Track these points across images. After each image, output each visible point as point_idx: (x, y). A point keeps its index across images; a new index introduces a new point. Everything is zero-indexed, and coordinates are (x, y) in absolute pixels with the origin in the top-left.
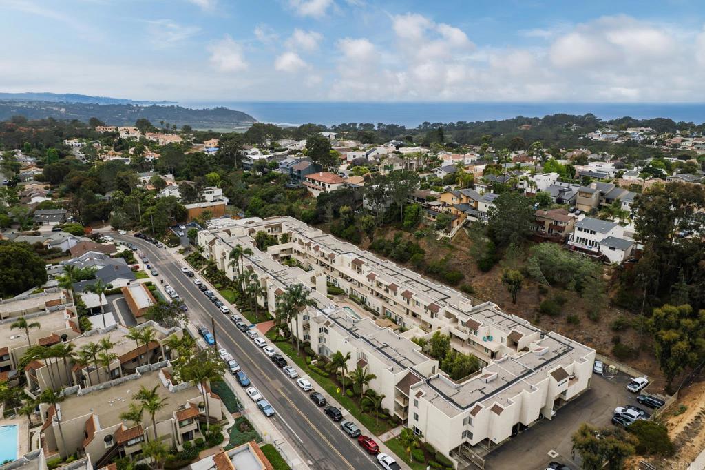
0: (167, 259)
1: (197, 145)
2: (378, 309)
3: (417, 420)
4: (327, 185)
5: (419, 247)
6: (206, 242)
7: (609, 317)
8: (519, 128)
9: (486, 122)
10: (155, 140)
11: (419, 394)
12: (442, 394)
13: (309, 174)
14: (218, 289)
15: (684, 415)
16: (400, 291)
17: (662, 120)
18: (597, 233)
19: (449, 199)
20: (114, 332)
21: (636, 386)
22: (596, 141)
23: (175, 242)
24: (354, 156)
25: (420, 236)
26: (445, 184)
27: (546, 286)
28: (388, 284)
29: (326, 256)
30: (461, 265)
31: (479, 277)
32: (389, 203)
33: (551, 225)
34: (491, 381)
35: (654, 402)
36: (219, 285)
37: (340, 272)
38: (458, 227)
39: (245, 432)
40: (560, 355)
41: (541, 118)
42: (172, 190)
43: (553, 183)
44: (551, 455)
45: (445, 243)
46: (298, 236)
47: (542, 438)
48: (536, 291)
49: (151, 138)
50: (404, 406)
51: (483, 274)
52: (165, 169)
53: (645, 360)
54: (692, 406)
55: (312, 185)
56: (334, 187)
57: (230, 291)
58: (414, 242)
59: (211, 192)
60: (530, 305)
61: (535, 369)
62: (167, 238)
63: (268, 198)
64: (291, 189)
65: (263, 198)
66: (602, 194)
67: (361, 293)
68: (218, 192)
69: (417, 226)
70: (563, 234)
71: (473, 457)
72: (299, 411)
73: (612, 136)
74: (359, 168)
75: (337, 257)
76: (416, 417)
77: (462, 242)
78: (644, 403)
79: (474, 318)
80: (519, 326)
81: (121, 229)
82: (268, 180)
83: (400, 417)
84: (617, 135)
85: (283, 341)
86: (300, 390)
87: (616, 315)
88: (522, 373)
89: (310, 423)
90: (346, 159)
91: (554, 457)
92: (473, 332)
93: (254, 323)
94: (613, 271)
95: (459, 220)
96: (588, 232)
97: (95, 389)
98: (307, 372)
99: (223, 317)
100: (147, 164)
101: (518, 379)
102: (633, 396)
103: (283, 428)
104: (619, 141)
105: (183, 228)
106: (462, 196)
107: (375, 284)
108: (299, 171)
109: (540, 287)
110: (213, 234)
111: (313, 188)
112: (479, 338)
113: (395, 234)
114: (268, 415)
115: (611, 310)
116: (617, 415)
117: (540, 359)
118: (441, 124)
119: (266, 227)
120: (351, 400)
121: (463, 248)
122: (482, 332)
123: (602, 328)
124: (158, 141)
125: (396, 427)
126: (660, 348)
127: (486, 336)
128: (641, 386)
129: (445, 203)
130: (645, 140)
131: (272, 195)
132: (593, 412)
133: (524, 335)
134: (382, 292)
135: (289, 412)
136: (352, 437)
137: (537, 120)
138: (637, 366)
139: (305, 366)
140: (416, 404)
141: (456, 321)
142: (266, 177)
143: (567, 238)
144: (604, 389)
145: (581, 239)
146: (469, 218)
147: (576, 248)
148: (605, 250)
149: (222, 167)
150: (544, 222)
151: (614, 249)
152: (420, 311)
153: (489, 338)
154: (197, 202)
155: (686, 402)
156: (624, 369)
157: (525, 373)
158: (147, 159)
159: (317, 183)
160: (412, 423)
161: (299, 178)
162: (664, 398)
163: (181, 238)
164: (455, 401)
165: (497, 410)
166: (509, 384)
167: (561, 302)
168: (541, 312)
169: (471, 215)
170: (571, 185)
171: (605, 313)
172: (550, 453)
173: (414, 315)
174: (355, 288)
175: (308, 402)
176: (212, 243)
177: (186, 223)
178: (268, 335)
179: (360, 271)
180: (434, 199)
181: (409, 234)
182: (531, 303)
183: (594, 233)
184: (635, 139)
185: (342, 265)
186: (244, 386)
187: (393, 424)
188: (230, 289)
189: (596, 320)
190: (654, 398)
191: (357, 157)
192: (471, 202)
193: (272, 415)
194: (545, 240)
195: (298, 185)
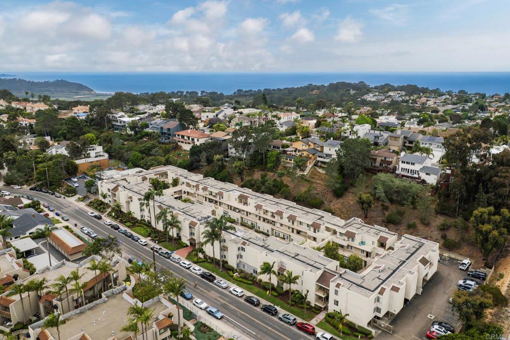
0: (70, 206)
1: (62, 111)
2: (268, 231)
3: (337, 305)
4: (196, 140)
5: (282, 182)
6: (109, 190)
7: (435, 221)
8: (310, 93)
9: (285, 89)
10: (22, 108)
11: (338, 285)
12: (354, 283)
13: (178, 131)
14: (129, 227)
15: (504, 279)
16: (285, 215)
17: (411, 86)
18: (415, 164)
19: (299, 145)
20: (63, 268)
21: (465, 265)
22: (370, 101)
23: (72, 192)
24: (207, 117)
25: (281, 175)
26: (287, 136)
27: (387, 204)
28: (274, 211)
29: (214, 194)
30: (319, 193)
31: (335, 201)
32: (252, 151)
33: (382, 160)
34: (382, 271)
35: (480, 275)
36: (128, 224)
37: (228, 206)
38: (311, 166)
39: (207, 333)
40: (417, 249)
41: (326, 85)
42: (59, 149)
43: (368, 132)
44: (430, 318)
45: (303, 178)
46: (185, 181)
47: (420, 308)
48: (380, 208)
49: (18, 106)
50: (324, 296)
51: (338, 199)
52: (43, 132)
53: (465, 248)
54: (506, 273)
55: (182, 140)
56: (202, 141)
57: (142, 228)
58: (279, 179)
59: (93, 150)
60: (378, 218)
61: (407, 259)
62: (63, 190)
63: (147, 152)
64: (163, 143)
65: (141, 152)
66: (405, 138)
67: (250, 220)
68: (99, 149)
69: (278, 167)
70: (391, 166)
71: (383, 325)
72: (241, 311)
73: (380, 97)
74: (219, 125)
75: (225, 194)
76: (336, 303)
77: (316, 177)
78: (473, 276)
79: (350, 229)
80: (381, 232)
81: (15, 184)
82: (141, 138)
83: (321, 306)
84: (384, 97)
85: (203, 262)
86: (234, 296)
87: (440, 220)
88: (399, 263)
89: (254, 319)
90: (200, 119)
91: (432, 318)
92: (351, 240)
93: (173, 251)
94: (431, 189)
95: (311, 161)
96: (409, 164)
97: (73, 314)
98: (234, 283)
99: (143, 248)
100: (24, 128)
101: (398, 267)
102: (465, 273)
103: (235, 326)
104: (386, 101)
105: (75, 180)
106: (310, 143)
107: (262, 212)
108: (169, 129)
109: (382, 205)
110: (112, 182)
111: (182, 142)
112: (356, 243)
113: (261, 175)
114: (219, 318)
115: (436, 217)
116: (461, 285)
117: (407, 253)
118: (251, 90)
119: (155, 175)
120: (277, 299)
121: (318, 181)
122: (358, 239)
123: (432, 229)
124: (25, 108)
125: (319, 313)
126: (481, 237)
127: (360, 242)
128: (468, 265)
129: (297, 149)
130: (403, 100)
131: (150, 149)
132: (445, 286)
133: (389, 237)
134: (269, 217)
135: (233, 313)
136: (291, 325)
137: (323, 86)
138: (461, 252)
139: (230, 278)
140: (336, 293)
141: (335, 232)
142: (139, 136)
143: (395, 169)
144: (446, 271)
145: (404, 169)
146: (319, 159)
147: (403, 176)
148: (423, 176)
149: (94, 129)
150: (376, 159)
151: (429, 174)
152: (303, 228)
153: (362, 243)
154: (83, 158)
155: (501, 271)
156: (453, 256)
157: (401, 263)
158: (22, 124)
159: (186, 138)
160: (332, 308)
161: (170, 135)
162: (485, 270)
163: (77, 188)
164: (365, 287)
165: (395, 289)
166: (394, 271)
167: (401, 214)
168: (387, 223)
169: (319, 157)
170: (382, 132)
171: (432, 219)
172: (429, 316)
173: (299, 232)
174: (244, 217)
175: (245, 305)
176: (115, 189)
177: (76, 176)
178: (188, 257)
179: (246, 203)
180: (288, 147)
181: (273, 174)
182: (379, 217)
183: (414, 164)
184: (396, 99)
185: (229, 200)
186: (188, 299)
187: (317, 312)
188: (140, 226)
189: (427, 225)
190: (479, 272)
191: (209, 117)
192: (318, 147)
193: (222, 317)
194: (379, 171)
195: (169, 140)
